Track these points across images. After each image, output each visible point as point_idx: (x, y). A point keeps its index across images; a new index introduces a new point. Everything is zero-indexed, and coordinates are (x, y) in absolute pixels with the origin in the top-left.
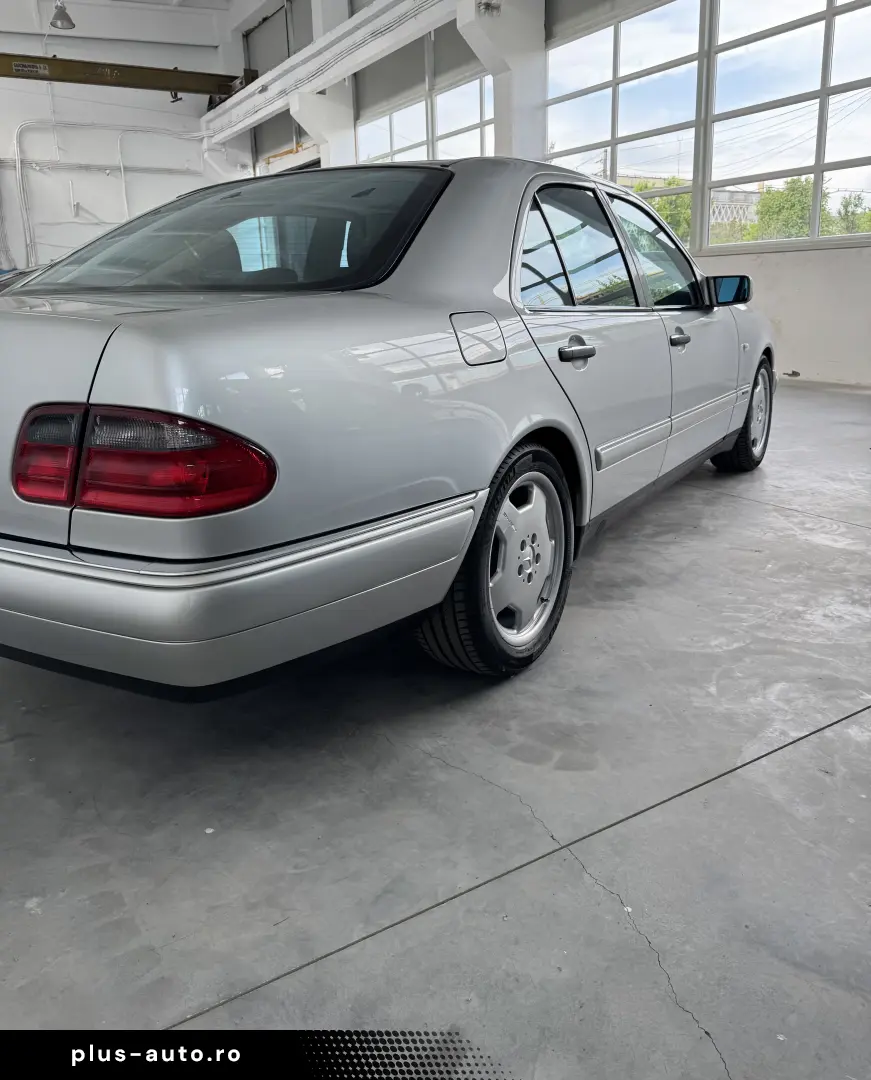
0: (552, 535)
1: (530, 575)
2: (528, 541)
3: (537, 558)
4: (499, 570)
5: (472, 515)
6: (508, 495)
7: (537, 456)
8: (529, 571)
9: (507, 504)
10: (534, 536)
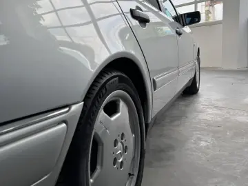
0: (133, 131)
1: (122, 162)
2: (119, 139)
3: (125, 149)
4: (98, 167)
5: (66, 129)
6: (102, 107)
7: (121, 79)
8: (120, 161)
9: (102, 114)
10: (123, 135)
